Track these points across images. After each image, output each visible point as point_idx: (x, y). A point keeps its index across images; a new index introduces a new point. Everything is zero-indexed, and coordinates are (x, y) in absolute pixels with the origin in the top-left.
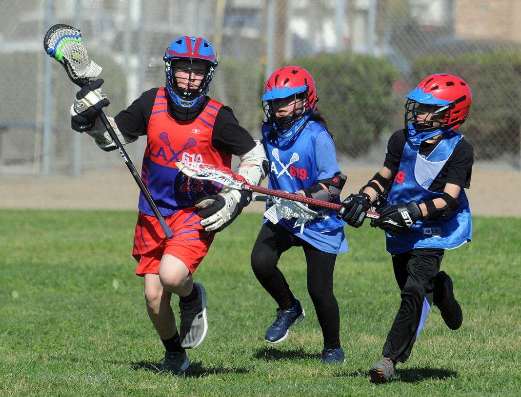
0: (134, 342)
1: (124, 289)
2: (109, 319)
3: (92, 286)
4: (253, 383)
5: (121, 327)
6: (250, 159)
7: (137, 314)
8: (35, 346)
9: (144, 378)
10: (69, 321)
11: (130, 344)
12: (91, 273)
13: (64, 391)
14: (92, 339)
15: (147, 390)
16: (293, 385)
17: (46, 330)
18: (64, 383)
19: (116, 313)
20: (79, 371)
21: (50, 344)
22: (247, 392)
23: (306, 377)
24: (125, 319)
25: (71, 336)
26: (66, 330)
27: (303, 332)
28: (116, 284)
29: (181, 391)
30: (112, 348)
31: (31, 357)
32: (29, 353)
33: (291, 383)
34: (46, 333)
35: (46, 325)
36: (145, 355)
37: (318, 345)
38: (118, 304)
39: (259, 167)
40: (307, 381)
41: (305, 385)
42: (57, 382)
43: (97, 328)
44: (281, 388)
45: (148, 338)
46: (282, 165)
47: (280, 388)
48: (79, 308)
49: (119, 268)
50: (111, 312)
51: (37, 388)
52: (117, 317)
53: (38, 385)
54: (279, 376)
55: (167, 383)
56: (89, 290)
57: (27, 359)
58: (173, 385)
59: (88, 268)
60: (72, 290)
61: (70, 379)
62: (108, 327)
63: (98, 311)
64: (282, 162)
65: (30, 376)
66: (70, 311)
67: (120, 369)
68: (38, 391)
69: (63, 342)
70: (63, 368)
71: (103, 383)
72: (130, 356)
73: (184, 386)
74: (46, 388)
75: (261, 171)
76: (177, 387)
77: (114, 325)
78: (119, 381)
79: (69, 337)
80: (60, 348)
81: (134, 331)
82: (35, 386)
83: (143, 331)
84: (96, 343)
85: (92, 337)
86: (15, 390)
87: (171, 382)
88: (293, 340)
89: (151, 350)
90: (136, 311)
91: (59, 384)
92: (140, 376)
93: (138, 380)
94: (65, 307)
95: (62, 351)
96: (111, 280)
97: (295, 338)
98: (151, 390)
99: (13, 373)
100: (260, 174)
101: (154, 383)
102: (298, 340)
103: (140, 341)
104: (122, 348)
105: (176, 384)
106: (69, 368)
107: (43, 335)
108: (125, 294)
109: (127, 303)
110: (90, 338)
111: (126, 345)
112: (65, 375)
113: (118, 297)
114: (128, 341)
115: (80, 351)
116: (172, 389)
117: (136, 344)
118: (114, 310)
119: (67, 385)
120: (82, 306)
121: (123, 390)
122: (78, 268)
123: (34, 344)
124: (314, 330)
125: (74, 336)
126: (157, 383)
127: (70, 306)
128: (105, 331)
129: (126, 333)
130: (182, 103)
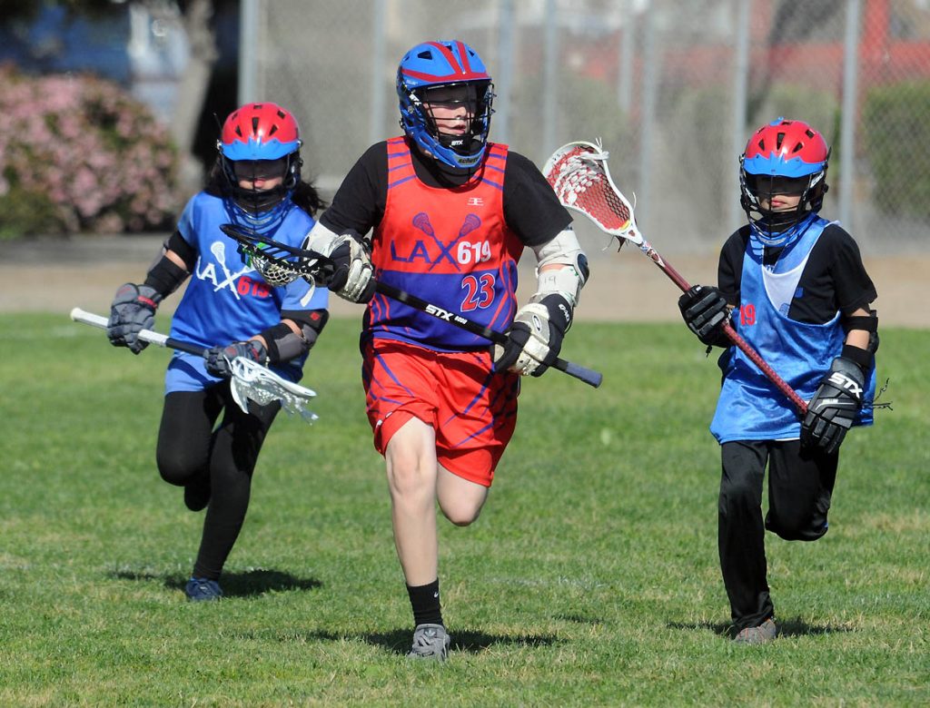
0: (635, 527)
1: (618, 445)
2: (595, 491)
3: (569, 439)
4: (820, 592)
5: (614, 504)
6: (555, 255)
7: (639, 484)
8: (480, 533)
9: (650, 583)
10: (534, 493)
11: (628, 530)
12: (567, 420)
13: (525, 603)
14: (570, 522)
15: (654, 601)
16: (885, 595)
17: (498, 507)
18: (526, 590)
19: (607, 482)
20: (550, 572)
21: (505, 529)
22: (811, 607)
23: (906, 584)
24: (621, 491)
25: (537, 517)
26: (529, 508)
27: (899, 513)
28: (606, 436)
29: (707, 604)
30: (600, 536)
31: (474, 549)
32: (471, 543)
33: (881, 593)
34: (497, 512)
35: (498, 499)
36: (652, 548)
37: (923, 534)
38: (610, 468)
39: (572, 267)
40: (906, 590)
41: (902, 596)
42: (514, 589)
43: (576, 505)
44: (865, 601)
45: (656, 520)
46: (227, 272)
47: (863, 600)
48: (549, 474)
49: (612, 412)
50: (598, 481)
51: (483, 597)
52: (609, 488)
53: (485, 593)
54: (861, 583)
55: (686, 592)
56: (564, 445)
57: (468, 553)
58: (696, 595)
59: (563, 412)
60: (537, 446)
61: (534, 584)
62: (594, 503)
63: (578, 478)
64: (228, 267)
65: (472, 579)
66: (534, 478)
67: (613, 569)
68: (485, 603)
69: (524, 526)
70: (523, 567)
71: (586, 591)
72: (629, 548)
73: (713, 596)
74: (497, 598)
75: (577, 274)
76: (701, 598)
77: (603, 501)
78: (612, 588)
79: (533, 519)
80: (519, 535)
81: (634, 511)
82: (481, 595)
83: (648, 509)
84: (575, 528)
85: (570, 519)
86: (450, 599)
87: (693, 591)
88: (884, 527)
89: (661, 541)
90: (637, 479)
91: (517, 591)
92: (643, 580)
93: (641, 586)
94: (527, 471)
95: (523, 541)
96: (599, 431)
97: (887, 524)
98: (661, 602)
99: (447, 575)
100: (577, 278)
101: (665, 592)
102: (892, 526)
103: (643, 526)
104: (616, 536)
105: (699, 593)
106: (532, 567)
107: (493, 515)
108: (621, 453)
109: (624, 467)
110: (566, 521)
111: (622, 532)
112: (526, 578)
113: (609, 457)
114: (626, 525)
115: (551, 541)
116: (694, 601)
117: (637, 530)
118: (604, 477)
119: (530, 594)
120: (553, 470)
121: (617, 602)
122: (547, 411)
123: (479, 529)
124: (917, 510)
125: (541, 517)
126: (671, 591)
127: (534, 471)
128: (589, 510)
129: (622, 512)
130: (460, 161)
